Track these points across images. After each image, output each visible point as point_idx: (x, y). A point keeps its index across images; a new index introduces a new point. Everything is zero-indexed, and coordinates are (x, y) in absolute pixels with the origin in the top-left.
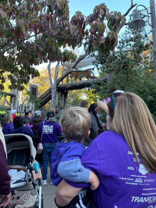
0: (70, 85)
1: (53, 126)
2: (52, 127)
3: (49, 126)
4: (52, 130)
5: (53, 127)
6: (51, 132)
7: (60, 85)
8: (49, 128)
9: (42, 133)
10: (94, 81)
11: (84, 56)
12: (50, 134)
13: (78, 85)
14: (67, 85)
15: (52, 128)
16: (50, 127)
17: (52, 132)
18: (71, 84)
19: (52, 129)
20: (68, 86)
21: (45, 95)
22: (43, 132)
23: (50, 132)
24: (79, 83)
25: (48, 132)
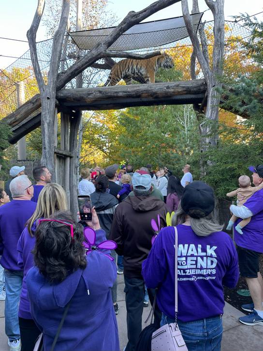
0: (99, 95)
1: (215, 248)
2: (211, 251)
3: (200, 246)
4: (214, 265)
5: (215, 251)
6: (209, 272)
7: (65, 92)
8: (202, 257)
9: (177, 279)
10: (168, 87)
11: (141, 15)
12: (204, 283)
13: (121, 94)
14: (89, 94)
15: (214, 254)
16: (204, 254)
17: (214, 272)
18: (100, 92)
19: (215, 261)
20: (91, 96)
21: (18, 117)
22: (179, 276)
23: (204, 272)
24: (125, 90)
25: (198, 272)
